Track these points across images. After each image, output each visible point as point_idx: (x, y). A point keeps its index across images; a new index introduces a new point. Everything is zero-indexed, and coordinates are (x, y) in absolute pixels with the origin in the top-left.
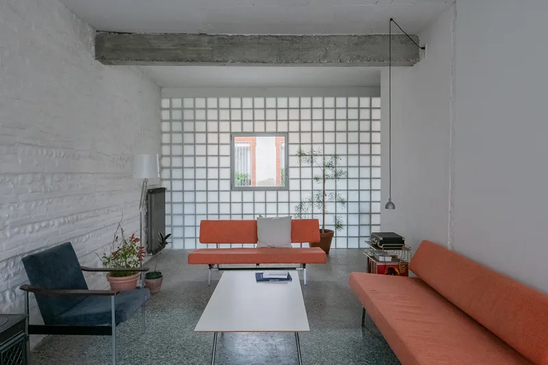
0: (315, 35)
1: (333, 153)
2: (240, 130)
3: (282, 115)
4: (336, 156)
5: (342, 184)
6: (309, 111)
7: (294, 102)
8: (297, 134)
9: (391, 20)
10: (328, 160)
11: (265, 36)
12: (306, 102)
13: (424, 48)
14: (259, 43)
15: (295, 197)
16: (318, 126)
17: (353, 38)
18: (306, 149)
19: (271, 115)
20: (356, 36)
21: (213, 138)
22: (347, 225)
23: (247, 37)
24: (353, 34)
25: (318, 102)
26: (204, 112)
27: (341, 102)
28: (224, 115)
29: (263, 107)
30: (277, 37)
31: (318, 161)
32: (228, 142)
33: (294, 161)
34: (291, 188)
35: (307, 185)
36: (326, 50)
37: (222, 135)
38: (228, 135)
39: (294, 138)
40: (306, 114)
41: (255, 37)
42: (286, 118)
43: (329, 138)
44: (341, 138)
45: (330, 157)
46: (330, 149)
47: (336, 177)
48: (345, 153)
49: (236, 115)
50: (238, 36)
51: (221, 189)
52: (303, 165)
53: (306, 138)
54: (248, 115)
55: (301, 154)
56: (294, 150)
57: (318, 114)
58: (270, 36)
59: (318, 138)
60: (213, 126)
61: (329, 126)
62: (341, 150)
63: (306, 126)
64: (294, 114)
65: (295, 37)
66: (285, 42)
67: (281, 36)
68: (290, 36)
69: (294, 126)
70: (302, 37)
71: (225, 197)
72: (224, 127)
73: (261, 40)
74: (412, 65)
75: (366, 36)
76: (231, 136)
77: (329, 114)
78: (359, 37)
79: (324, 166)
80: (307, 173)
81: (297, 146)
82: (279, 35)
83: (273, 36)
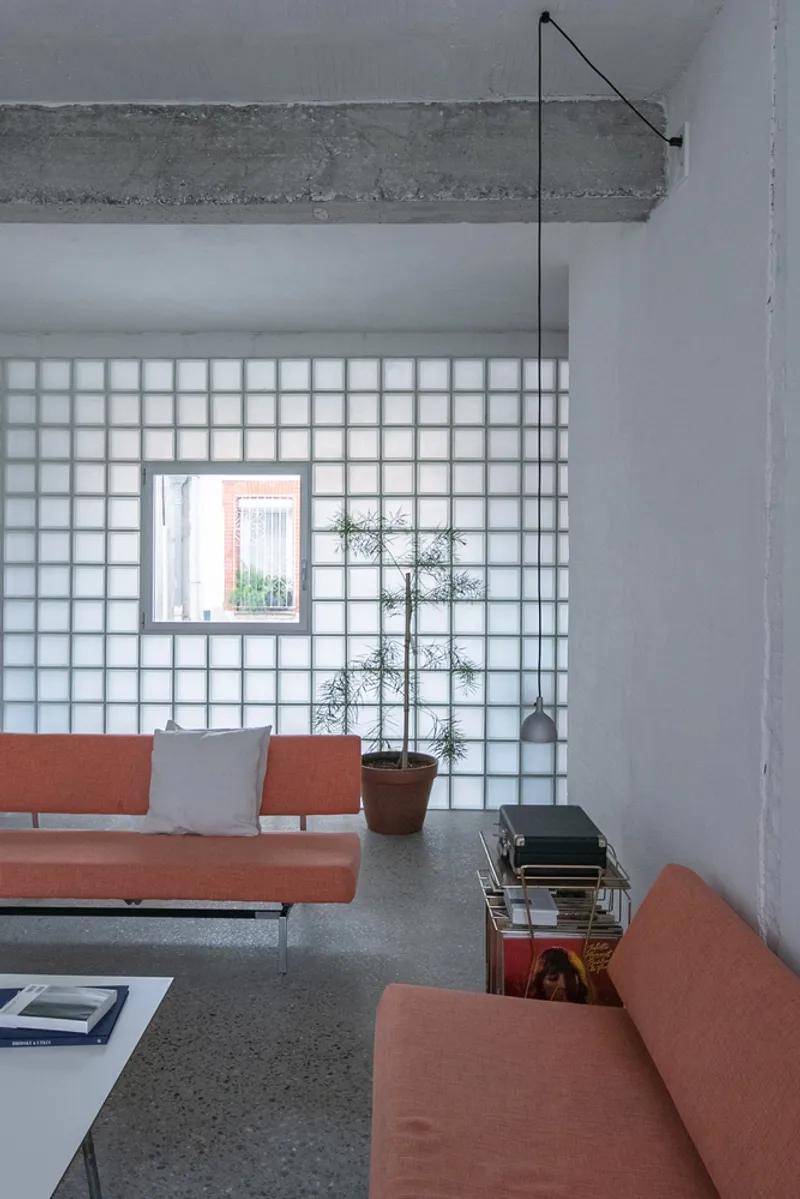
0: (290, 104)
1: (444, 525)
2: (169, 456)
3: (295, 410)
4: (451, 533)
5: (469, 618)
6: (373, 399)
7: (329, 373)
8: (339, 469)
9: (545, 17)
10: (428, 543)
11: (116, 108)
12: (364, 373)
13: (677, 142)
14: (94, 134)
15: (330, 654)
16: (398, 444)
17: (427, 115)
18: (363, 512)
19: (261, 410)
20: (440, 107)
21: (90, 479)
22: (486, 741)
23: (51, 111)
24: (428, 102)
25: (399, 373)
26: (65, 401)
27: (469, 373)
28: (125, 410)
29: (237, 386)
30: (158, 110)
31: (399, 548)
32: (135, 488)
33: (327, 548)
34: (318, 628)
35: (365, 618)
36: (332, 157)
37: (117, 471)
38: (135, 470)
39: (327, 480)
40: (364, 410)
41: (82, 114)
42: (305, 421)
43: (433, 479)
44: (468, 479)
45: (431, 537)
46: (434, 514)
47: (450, 596)
48: (480, 525)
49: (159, 411)
50: (21, 108)
51: (112, 628)
52: (353, 559)
53: (364, 479)
54: (193, 411)
55: (347, 528)
56: (326, 514)
57: (399, 410)
58: (132, 108)
59: (398, 479)
60: (90, 444)
61: (434, 444)
62: (469, 514)
63: (363, 445)
64: (329, 410)
65: (222, 110)
66: (186, 127)
67: (171, 109)
68: (204, 109)
69: (329, 444)
70: (246, 111)
71: (123, 652)
72: (125, 445)
73: (102, 124)
74: (644, 218)
75: (474, 107)
76: (143, 474)
77: (434, 410)
78: (450, 112)
79: (417, 564)
80: (365, 582)
81: (338, 505)
82: (164, 104)
83: (145, 109)
